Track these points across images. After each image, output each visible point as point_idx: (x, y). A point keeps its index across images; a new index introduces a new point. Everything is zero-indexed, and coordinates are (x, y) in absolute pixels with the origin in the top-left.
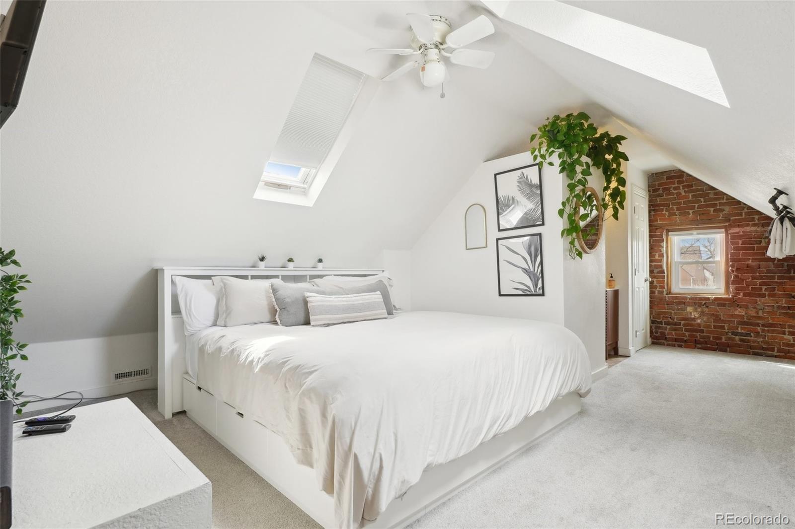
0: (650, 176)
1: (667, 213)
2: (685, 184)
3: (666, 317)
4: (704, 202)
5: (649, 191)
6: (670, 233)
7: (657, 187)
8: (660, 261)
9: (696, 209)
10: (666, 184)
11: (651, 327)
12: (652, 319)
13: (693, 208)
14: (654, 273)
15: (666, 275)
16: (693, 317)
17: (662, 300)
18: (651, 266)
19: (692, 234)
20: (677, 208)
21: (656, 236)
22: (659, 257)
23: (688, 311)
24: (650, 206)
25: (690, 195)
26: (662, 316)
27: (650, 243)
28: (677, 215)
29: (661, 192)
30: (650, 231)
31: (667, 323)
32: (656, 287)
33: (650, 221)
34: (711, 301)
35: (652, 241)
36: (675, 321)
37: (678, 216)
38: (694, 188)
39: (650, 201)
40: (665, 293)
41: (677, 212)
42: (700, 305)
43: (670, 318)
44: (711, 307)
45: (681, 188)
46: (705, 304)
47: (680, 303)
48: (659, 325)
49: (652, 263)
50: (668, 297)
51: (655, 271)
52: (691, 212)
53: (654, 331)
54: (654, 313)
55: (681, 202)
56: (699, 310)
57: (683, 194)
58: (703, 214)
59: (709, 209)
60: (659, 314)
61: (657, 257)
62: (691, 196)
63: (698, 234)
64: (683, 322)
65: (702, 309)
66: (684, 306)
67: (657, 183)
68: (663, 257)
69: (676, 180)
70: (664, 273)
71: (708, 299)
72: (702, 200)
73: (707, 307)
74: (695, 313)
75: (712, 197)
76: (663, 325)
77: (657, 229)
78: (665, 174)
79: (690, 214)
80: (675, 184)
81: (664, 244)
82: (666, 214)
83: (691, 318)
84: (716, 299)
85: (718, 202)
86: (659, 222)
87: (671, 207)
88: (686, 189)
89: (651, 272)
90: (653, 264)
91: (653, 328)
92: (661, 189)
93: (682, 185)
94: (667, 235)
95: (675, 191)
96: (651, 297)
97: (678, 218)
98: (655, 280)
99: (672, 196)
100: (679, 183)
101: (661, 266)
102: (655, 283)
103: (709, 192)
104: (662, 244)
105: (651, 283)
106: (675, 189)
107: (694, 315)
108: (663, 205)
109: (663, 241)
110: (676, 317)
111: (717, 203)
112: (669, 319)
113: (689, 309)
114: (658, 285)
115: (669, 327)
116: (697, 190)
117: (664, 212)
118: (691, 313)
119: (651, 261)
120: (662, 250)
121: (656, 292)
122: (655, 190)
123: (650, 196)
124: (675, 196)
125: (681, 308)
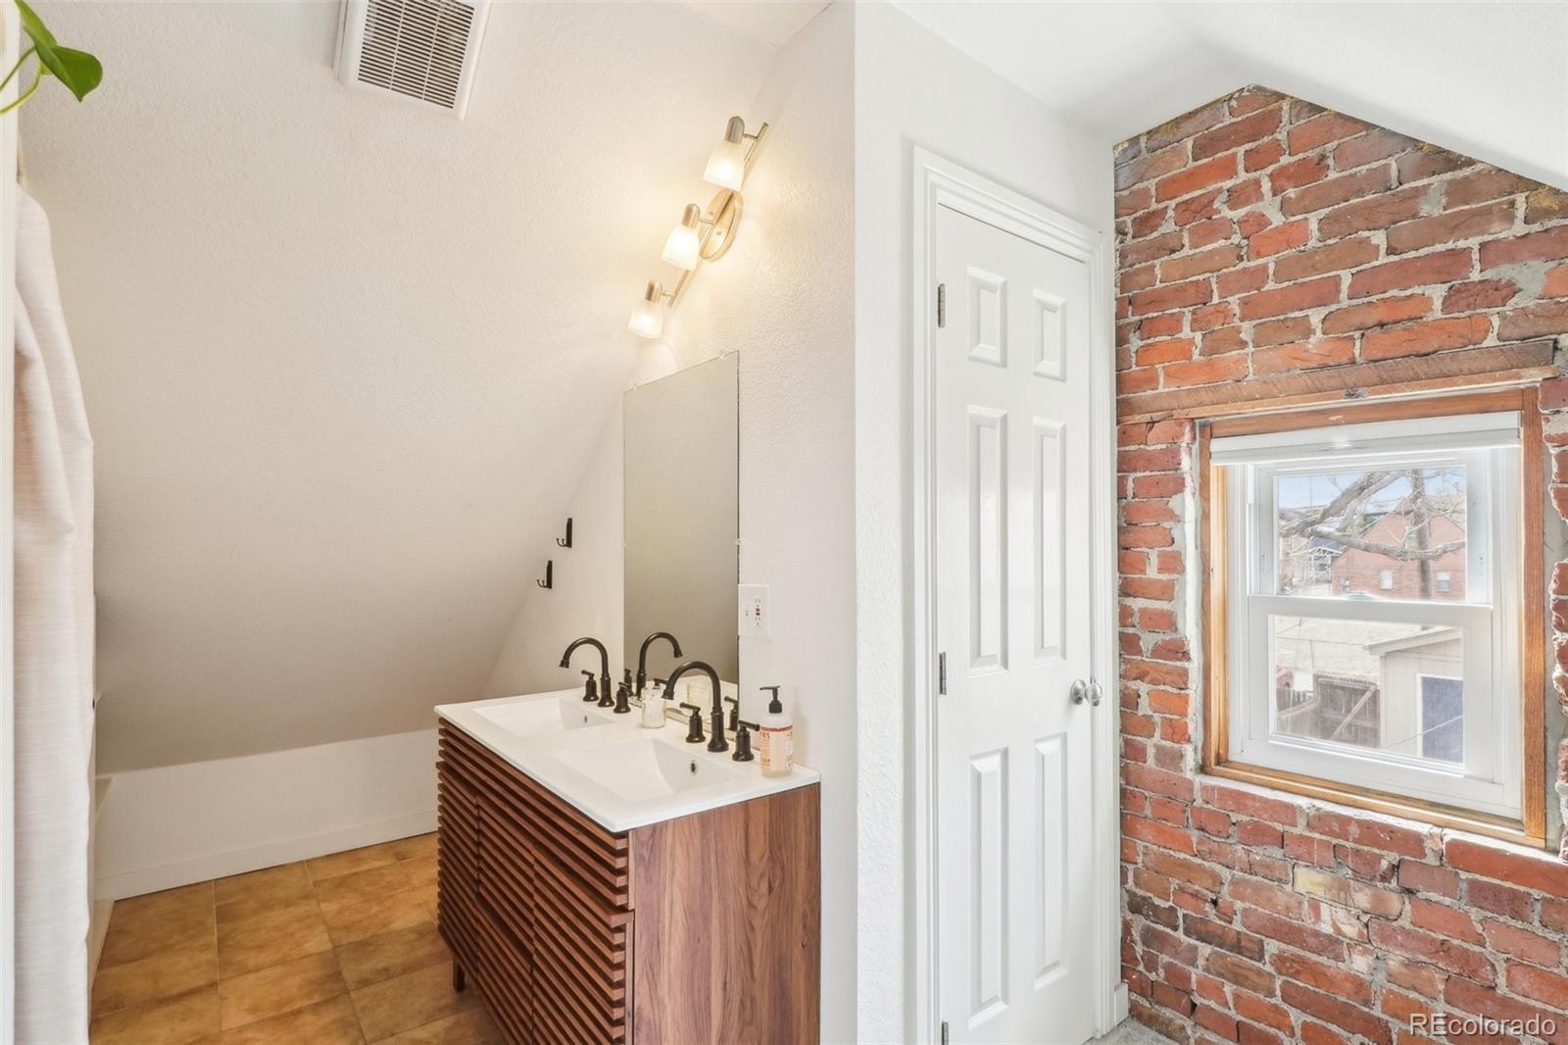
0: (1125, 151)
1: (1198, 336)
2: (1285, 160)
3: (1196, 895)
4: (1391, 251)
5: (1120, 231)
6: (1216, 445)
7: (1154, 206)
8: (1167, 592)
9: (1345, 302)
10: (1190, 179)
11: (1127, 928)
12: (1130, 884)
13: (1325, 294)
14: (1140, 652)
15: (1194, 667)
16: (1326, 928)
17: (1173, 797)
18: (1124, 615)
19: (1327, 449)
20: (1244, 303)
21: (1149, 461)
22: (1161, 570)
23: (1300, 887)
24: (1126, 303)
25: (1313, 221)
26: (1174, 883)
27: (1121, 495)
28: (1243, 344)
29: (1168, 227)
30: (1124, 436)
31: (1199, 930)
32: (1147, 726)
33: (1121, 383)
34: (1431, 860)
35: (1130, 485)
36: (1237, 926)
37: (1251, 349)
38: (1333, 175)
39: (1124, 282)
40: (1191, 758)
41: (1247, 325)
42: (1367, 872)
43: (1215, 903)
44: (1434, 896)
45: (1266, 186)
46: (1395, 868)
47: (1256, 834)
48: (1160, 927)
49: (1130, 602)
50: (1205, 788)
51: (1148, 641)
52: (1316, 316)
53: (1139, 949)
54: (1140, 859)
55: (1265, 267)
56: (1362, 898)
57: (1277, 219)
58: (1382, 325)
59: (1417, 290)
60: (1165, 868)
61: (1152, 572)
62: (1314, 226)
63: (1359, 446)
64: (1272, 946)
65: (1378, 900)
66: (1278, 853)
67: (1151, 184)
68: (1182, 571)
69: (1241, 151)
70: (1186, 656)
71: (1413, 843)
72: (1379, 238)
73: (1410, 892)
74: (1341, 914)
75: (1437, 212)
76: (1180, 934)
77: (1153, 423)
78: (1188, 127)
79: (1308, 332)
80: (1232, 173)
81: (1187, 504)
82: (1191, 342)
83: (1317, 934)
84: (1460, 855)
85: (1473, 242)
86: (1161, 389)
87: (1216, 300)
88: (1291, 193)
89: (1127, 644)
90: (1137, 604)
91: (1136, 935)
92: (1171, 213)
93: (1270, 169)
94: (1205, 456)
95: (1239, 213)
96: (1124, 772)
97: (1248, 362)
98: (1143, 688)
99: (1222, 242)
100: (1254, 162)
101: (1168, 621)
102: (1144, 708)
103: (1425, 181)
104: (1174, 502)
105: (1127, 702)
106: (1235, 198)
107: (1331, 919)
108: (1178, 295)
109: (1179, 486)
110: (1239, 905)
111: (1469, 250)
112: (1208, 907)
113: (1308, 880)
114: (1157, 718)
115: (1205, 950)
116: (1351, 187)
117: (1186, 332)
118: (1315, 907)
119: (1125, 590)
120: (1175, 533)
121: (1151, 752)
122: (1147, 223)
123: (1123, 255)
124: (1236, 239)
125: (1260, 864)
